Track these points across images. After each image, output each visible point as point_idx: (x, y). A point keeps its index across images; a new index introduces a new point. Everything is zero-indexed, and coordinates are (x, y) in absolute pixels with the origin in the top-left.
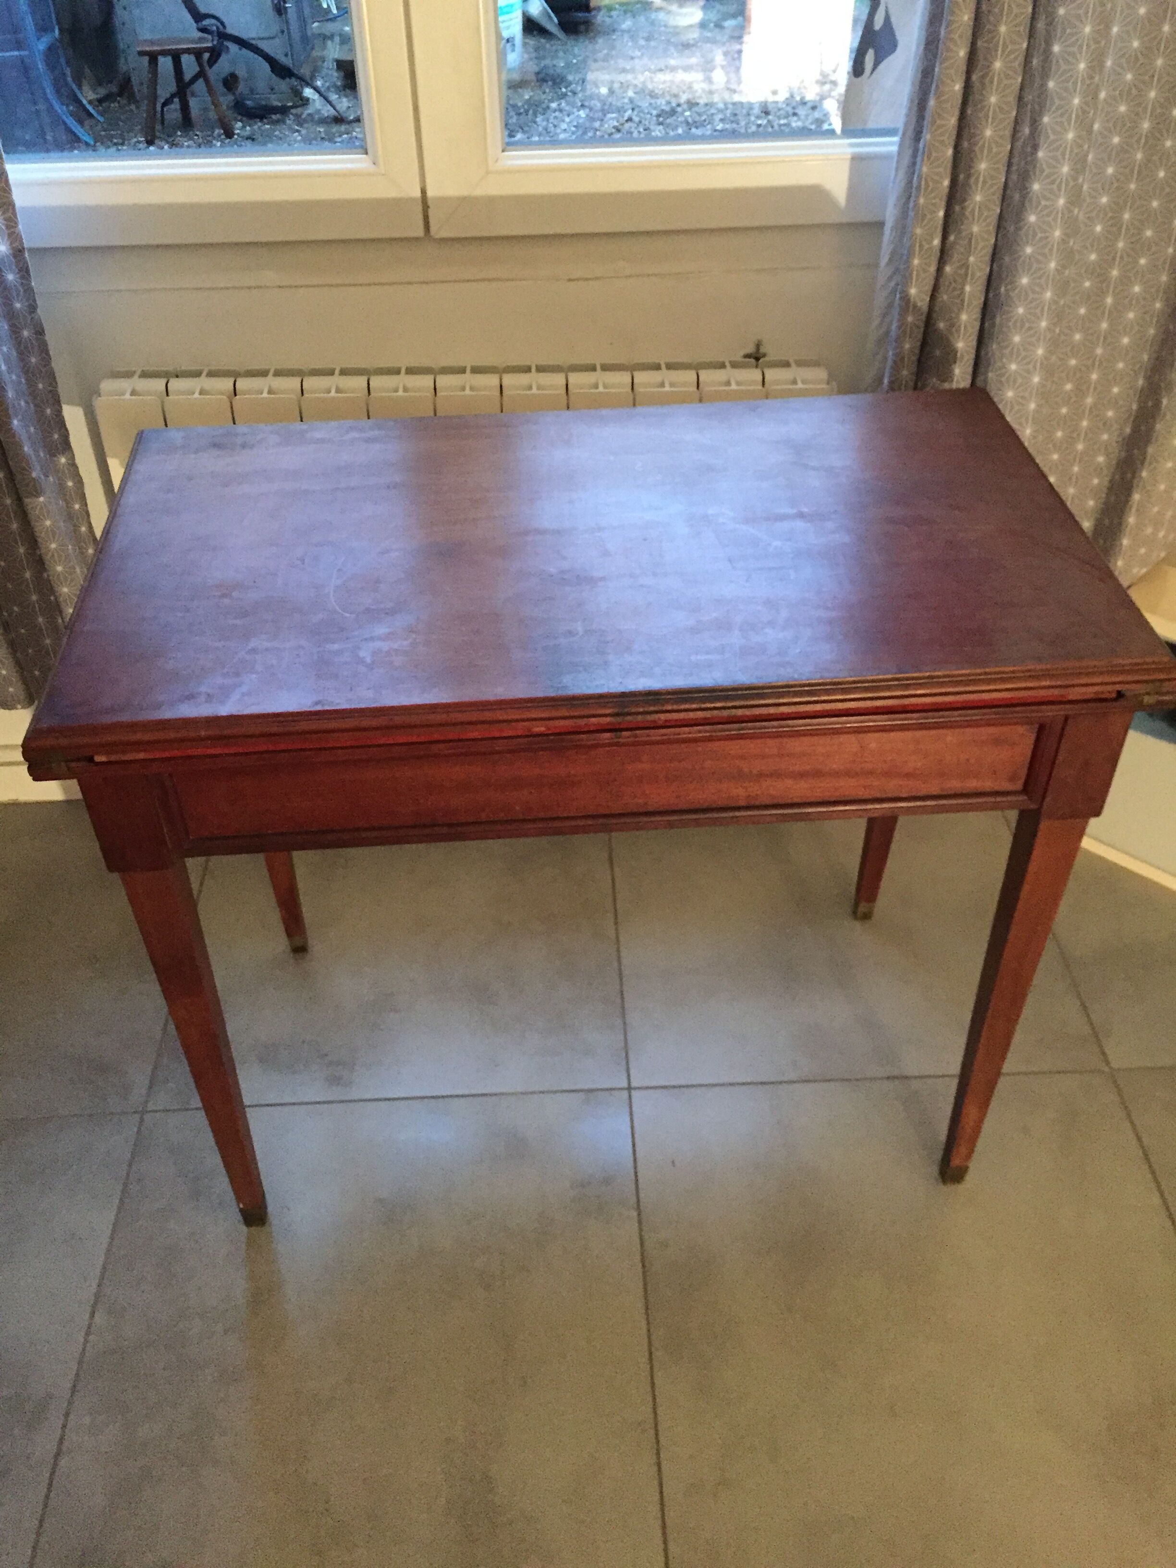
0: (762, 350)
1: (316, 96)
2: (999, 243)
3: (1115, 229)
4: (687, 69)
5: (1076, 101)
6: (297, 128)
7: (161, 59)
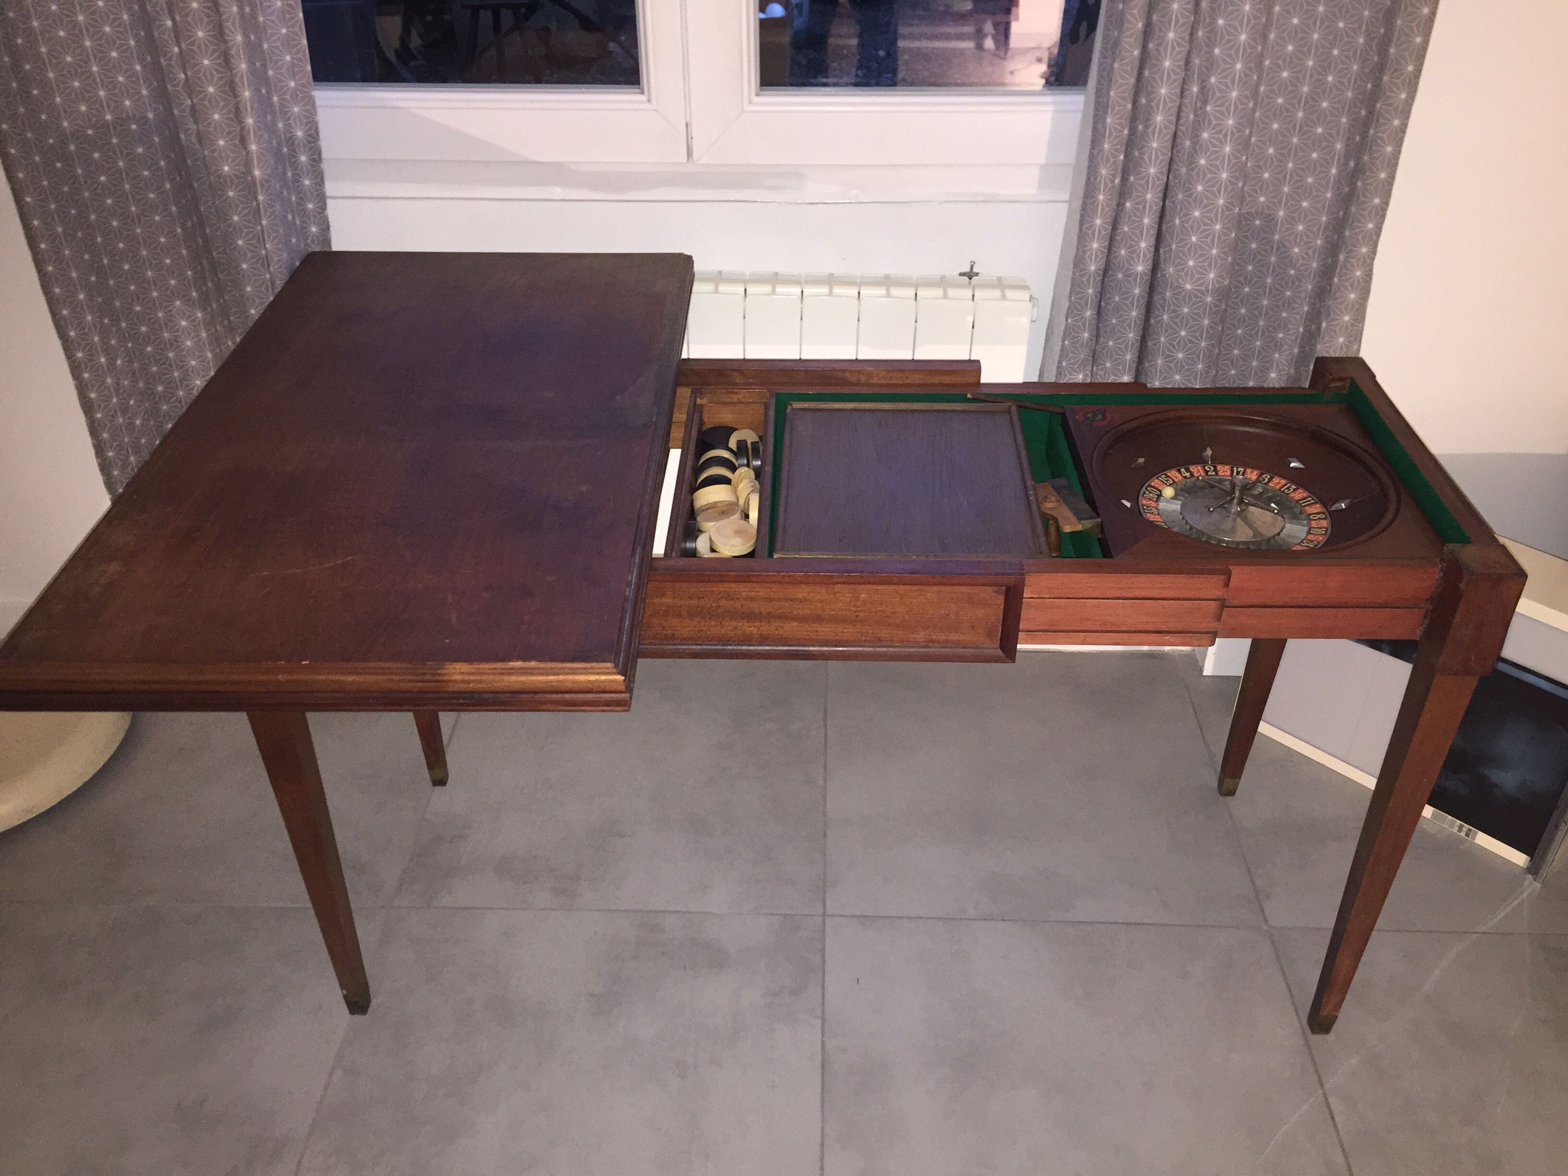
0: (975, 270)
1: (619, 50)
2: (1171, 182)
3: (1281, 176)
4: (960, 37)
5: (1239, 66)
6: (599, 76)
7: (483, 13)
